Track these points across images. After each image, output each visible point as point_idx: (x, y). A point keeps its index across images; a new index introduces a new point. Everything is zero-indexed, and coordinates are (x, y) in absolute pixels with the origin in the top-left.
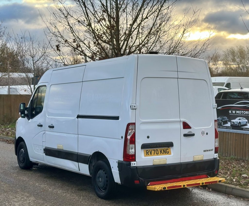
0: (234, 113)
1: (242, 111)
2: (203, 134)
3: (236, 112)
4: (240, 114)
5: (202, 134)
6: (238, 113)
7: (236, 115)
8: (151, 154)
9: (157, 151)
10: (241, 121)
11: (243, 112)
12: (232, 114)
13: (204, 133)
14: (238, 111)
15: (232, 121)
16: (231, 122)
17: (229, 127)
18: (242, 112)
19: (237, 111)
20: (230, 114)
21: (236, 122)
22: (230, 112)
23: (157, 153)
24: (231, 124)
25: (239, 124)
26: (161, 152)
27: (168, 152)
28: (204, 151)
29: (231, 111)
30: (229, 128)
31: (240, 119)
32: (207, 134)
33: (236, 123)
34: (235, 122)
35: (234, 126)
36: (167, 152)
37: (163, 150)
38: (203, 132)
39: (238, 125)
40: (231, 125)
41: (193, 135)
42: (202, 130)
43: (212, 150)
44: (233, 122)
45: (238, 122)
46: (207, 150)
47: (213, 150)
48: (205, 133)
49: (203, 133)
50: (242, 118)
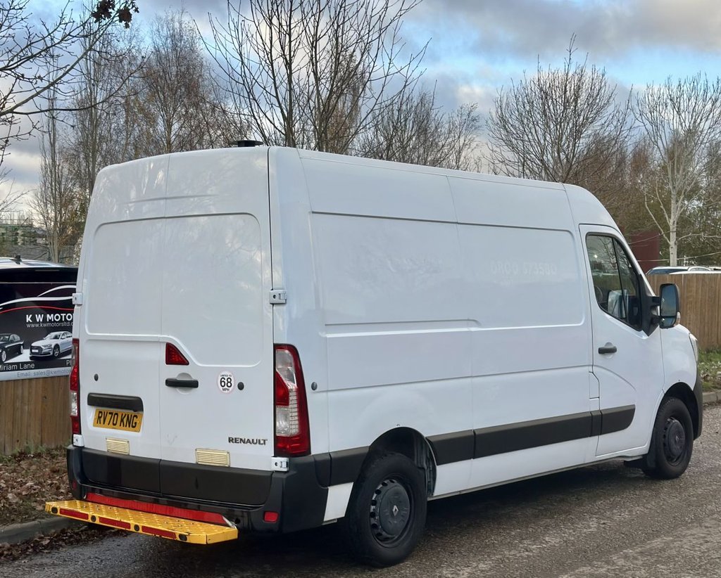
0: (41, 320)
1: (63, 315)
2: (226, 387)
3: (45, 319)
4: (57, 322)
5: (223, 384)
6: (50, 321)
7: (45, 325)
8: (104, 423)
9: (116, 416)
10: (59, 342)
11: (65, 316)
12: (33, 326)
13: (229, 384)
15: (33, 345)
16: (32, 348)
17: (27, 363)
18: (61, 317)
19: (48, 315)
20: (28, 326)
21: (45, 346)
22: (28, 319)
23: (115, 423)
24: (32, 353)
25: (54, 353)
26: (122, 420)
27: (136, 423)
28: (231, 440)
29: (31, 316)
30: (26, 366)
31: (56, 337)
32: (241, 386)
33: (45, 350)
34: (43, 348)
35: (41, 360)
36: (134, 425)
37: (126, 417)
38: (226, 378)
39: (52, 354)
40: (31, 358)
41: (194, 384)
42: (223, 374)
43: (262, 442)
44: (38, 348)
45: (53, 347)
46: (241, 440)
47: (265, 443)
48: (235, 384)
49: (225, 383)
50: (62, 332)
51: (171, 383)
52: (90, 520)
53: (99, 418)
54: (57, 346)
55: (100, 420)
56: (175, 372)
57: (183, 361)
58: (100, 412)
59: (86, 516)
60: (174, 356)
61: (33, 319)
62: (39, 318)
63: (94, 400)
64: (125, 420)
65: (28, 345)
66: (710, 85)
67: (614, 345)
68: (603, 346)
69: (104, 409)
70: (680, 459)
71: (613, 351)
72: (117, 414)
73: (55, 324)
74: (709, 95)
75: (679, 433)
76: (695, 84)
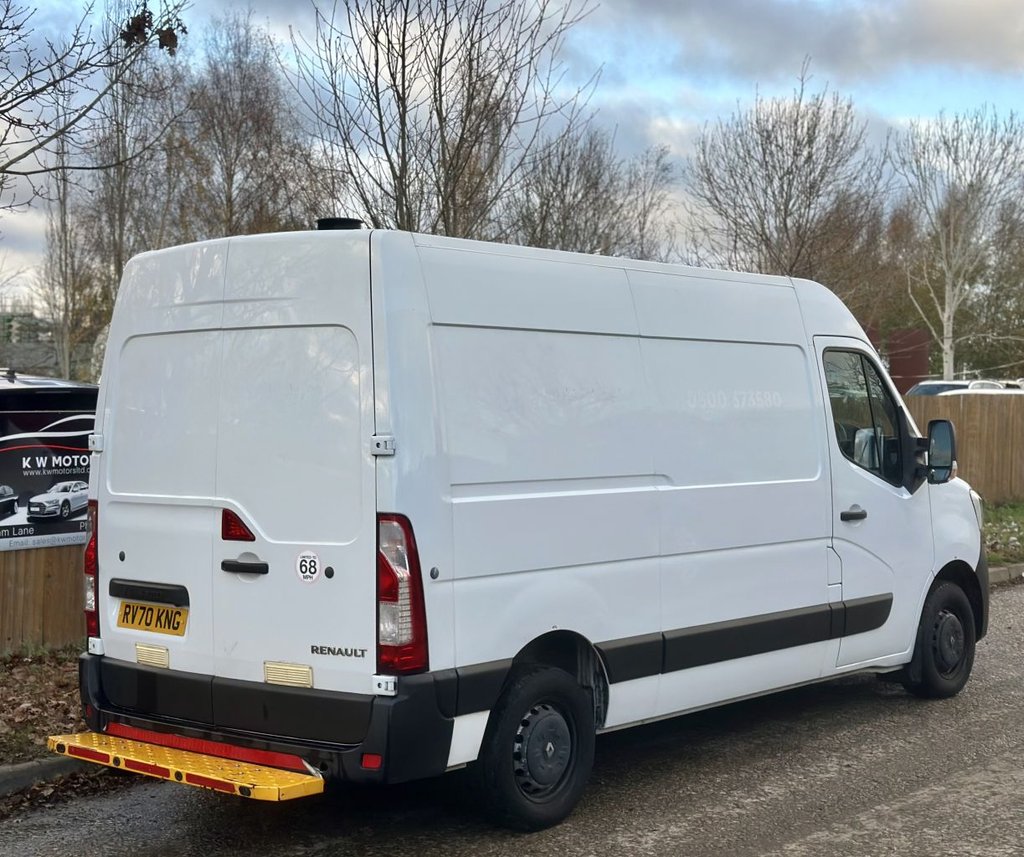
0: (44, 466)
1: (76, 457)
2: (308, 573)
3: (49, 462)
4: (66, 468)
5: (304, 569)
6: (57, 466)
7: (49, 472)
8: (133, 622)
9: (150, 612)
10: (69, 496)
11: (78, 459)
12: (32, 473)
13: (313, 570)
14: (60, 458)
15: (33, 500)
16: (30, 505)
17: (23, 526)
18: (73, 460)
19: (54, 458)
20: (26, 473)
21: (48, 502)
22: (26, 463)
23: (148, 621)
24: (30, 512)
25: (62, 511)
26: (159, 618)
27: (178, 623)
28: (314, 650)
29: (29, 459)
30: (21, 530)
31: (65, 490)
32: (329, 573)
33: (50, 508)
34: (47, 505)
35: (42, 523)
36: (176, 625)
37: (164, 615)
38: (308, 561)
39: (59, 513)
40: (29, 520)
41: (262, 569)
42: (302, 555)
43: (359, 653)
44: (40, 505)
45: (60, 503)
46: (329, 649)
47: (363, 655)
48: (321, 569)
49: (307, 567)
50: (74, 482)
51: (229, 567)
52: (111, 763)
53: (126, 614)
54: (66, 502)
55: (127, 617)
56: (235, 550)
57: (248, 536)
58: (128, 606)
59: (106, 758)
60: (234, 527)
61: (33, 463)
62: (41, 462)
63: (119, 589)
64: (163, 618)
65: (24, 501)
66: (1000, 122)
67: (863, 507)
68: (846, 509)
69: (133, 602)
70: (956, 670)
71: (861, 516)
72: (151, 609)
73: (63, 471)
74: (999, 135)
75: (956, 633)
76: (979, 120)
